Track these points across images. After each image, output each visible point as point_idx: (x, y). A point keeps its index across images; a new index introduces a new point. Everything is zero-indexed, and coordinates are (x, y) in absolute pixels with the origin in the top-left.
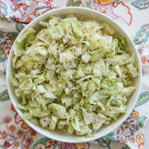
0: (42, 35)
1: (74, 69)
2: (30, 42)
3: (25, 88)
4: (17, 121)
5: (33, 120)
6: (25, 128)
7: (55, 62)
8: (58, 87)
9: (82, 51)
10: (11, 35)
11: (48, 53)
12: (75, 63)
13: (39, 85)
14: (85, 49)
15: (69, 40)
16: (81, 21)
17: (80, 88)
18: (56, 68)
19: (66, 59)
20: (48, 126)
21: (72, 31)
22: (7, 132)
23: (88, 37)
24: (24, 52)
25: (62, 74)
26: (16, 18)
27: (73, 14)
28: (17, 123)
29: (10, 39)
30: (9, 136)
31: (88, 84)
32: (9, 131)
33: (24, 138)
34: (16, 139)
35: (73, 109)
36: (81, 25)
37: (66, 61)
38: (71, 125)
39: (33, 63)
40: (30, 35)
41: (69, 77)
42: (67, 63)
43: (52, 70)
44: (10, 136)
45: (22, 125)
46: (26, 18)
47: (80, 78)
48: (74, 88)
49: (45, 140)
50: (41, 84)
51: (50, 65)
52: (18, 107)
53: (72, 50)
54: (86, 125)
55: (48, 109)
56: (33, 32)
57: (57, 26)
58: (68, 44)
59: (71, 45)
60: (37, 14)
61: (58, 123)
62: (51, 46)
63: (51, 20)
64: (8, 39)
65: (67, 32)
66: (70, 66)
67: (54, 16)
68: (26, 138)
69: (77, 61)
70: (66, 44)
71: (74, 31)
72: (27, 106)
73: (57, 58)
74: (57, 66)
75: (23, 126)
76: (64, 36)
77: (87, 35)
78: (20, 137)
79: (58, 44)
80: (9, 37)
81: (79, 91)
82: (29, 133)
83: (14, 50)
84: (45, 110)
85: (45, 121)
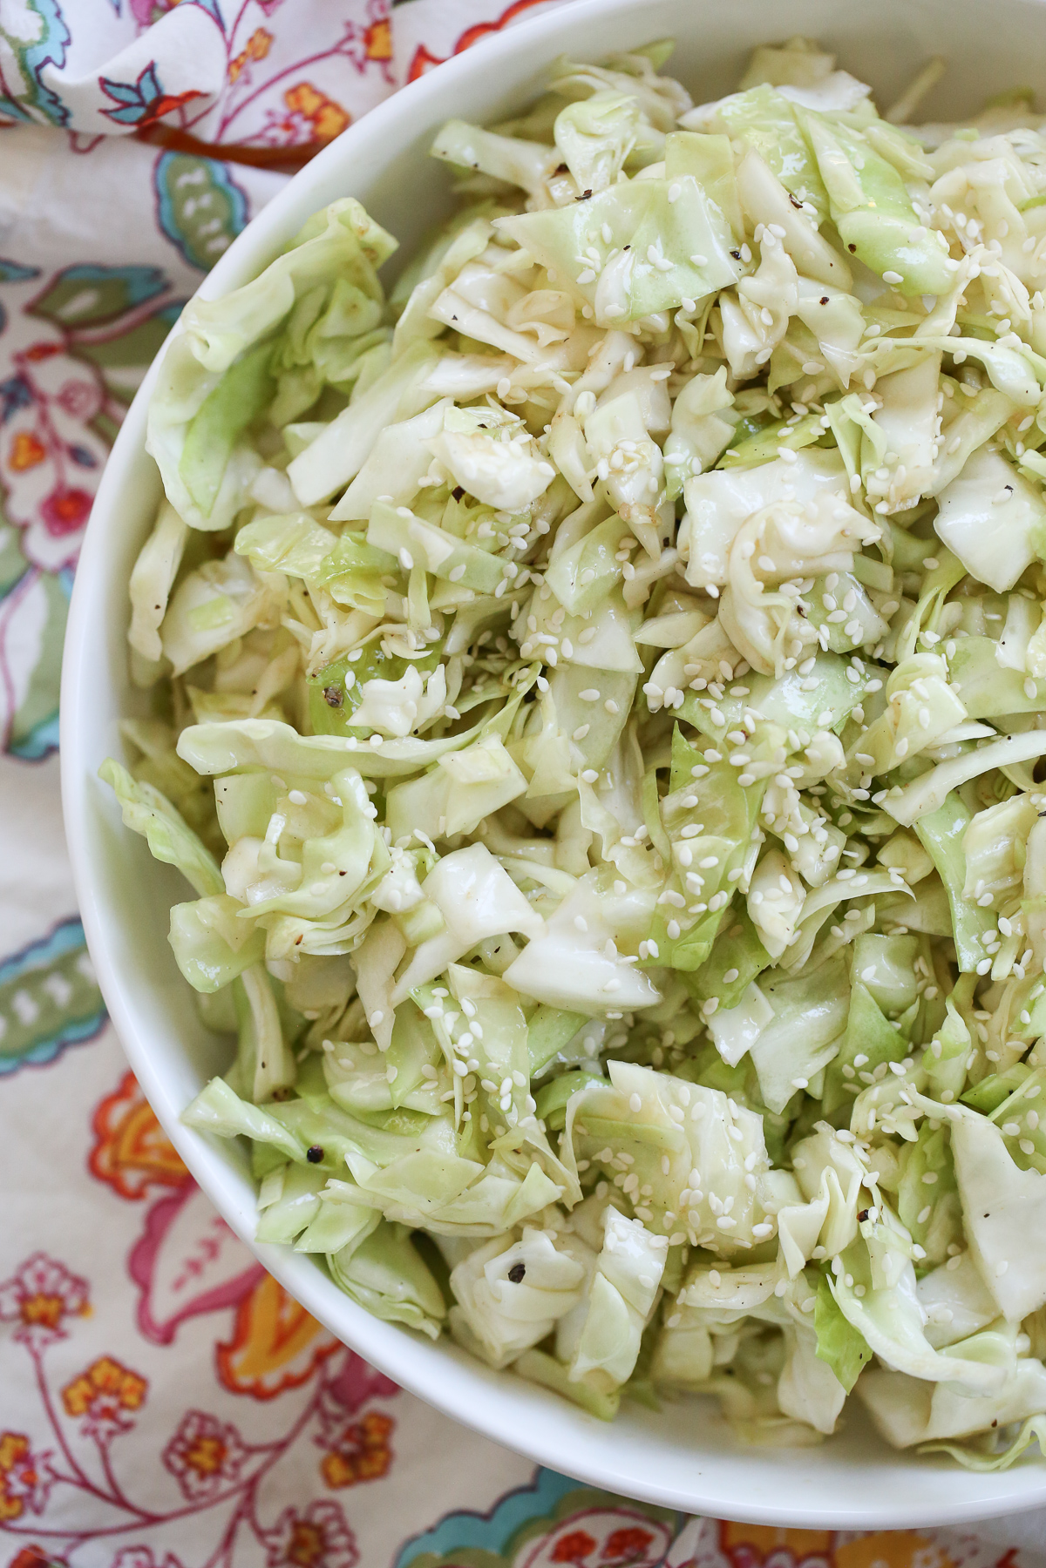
0: (470, 280)
1: (847, 656)
2: (330, 367)
3: (296, 885)
4: (165, 1305)
5: (375, 1275)
6: (260, 1394)
7: (637, 577)
8: (669, 870)
9: (944, 453)
10: (82, 304)
11: (560, 481)
12: (870, 591)
13: (444, 847)
14: (976, 431)
15: (796, 325)
16: (915, 120)
17: (932, 881)
18: (652, 656)
19: (769, 541)
20: (548, 1345)
21: (829, 230)
22: (42, 1441)
23: (1011, 290)
24: (265, 483)
25: (717, 715)
26: (173, 89)
27: (822, 46)
28: (167, 1336)
29: (72, 348)
30: (63, 1493)
31: (1022, 831)
32: (72, 1427)
33: (245, 1511)
34: (151, 1520)
35: (841, 1122)
36: (921, 164)
37: (769, 565)
38: (833, 1309)
39: (375, 602)
40: (329, 282)
41: (799, 756)
42: (772, 585)
43: (604, 676)
44: (85, 1484)
45: (223, 1351)
46: (273, 99)
47: (927, 763)
48: (858, 883)
49: (500, 1528)
50: (466, 842)
51: (578, 623)
52: (203, 1111)
53: (826, 442)
54: (996, 1322)
55: (553, 1136)
56: (370, 251)
57: (648, 174)
58: (778, 379)
59: (808, 393)
60: (403, 56)
61: (666, 1298)
62: (584, 401)
63: (574, 110)
64: (42, 352)
65: (770, 237)
66: (805, 630)
67: (609, 65)
68: (268, 1514)
69: (884, 576)
70: (757, 380)
71: (849, 229)
72: (311, 1102)
73: (652, 542)
74: (654, 633)
75: (238, 1360)
76: (731, 291)
77: (994, 270)
78: (195, 1503)
79: (662, 373)
80: (68, 328)
81: (916, 918)
82: (305, 1455)
83: (155, 449)
84: (524, 1151)
85: (517, 1273)
